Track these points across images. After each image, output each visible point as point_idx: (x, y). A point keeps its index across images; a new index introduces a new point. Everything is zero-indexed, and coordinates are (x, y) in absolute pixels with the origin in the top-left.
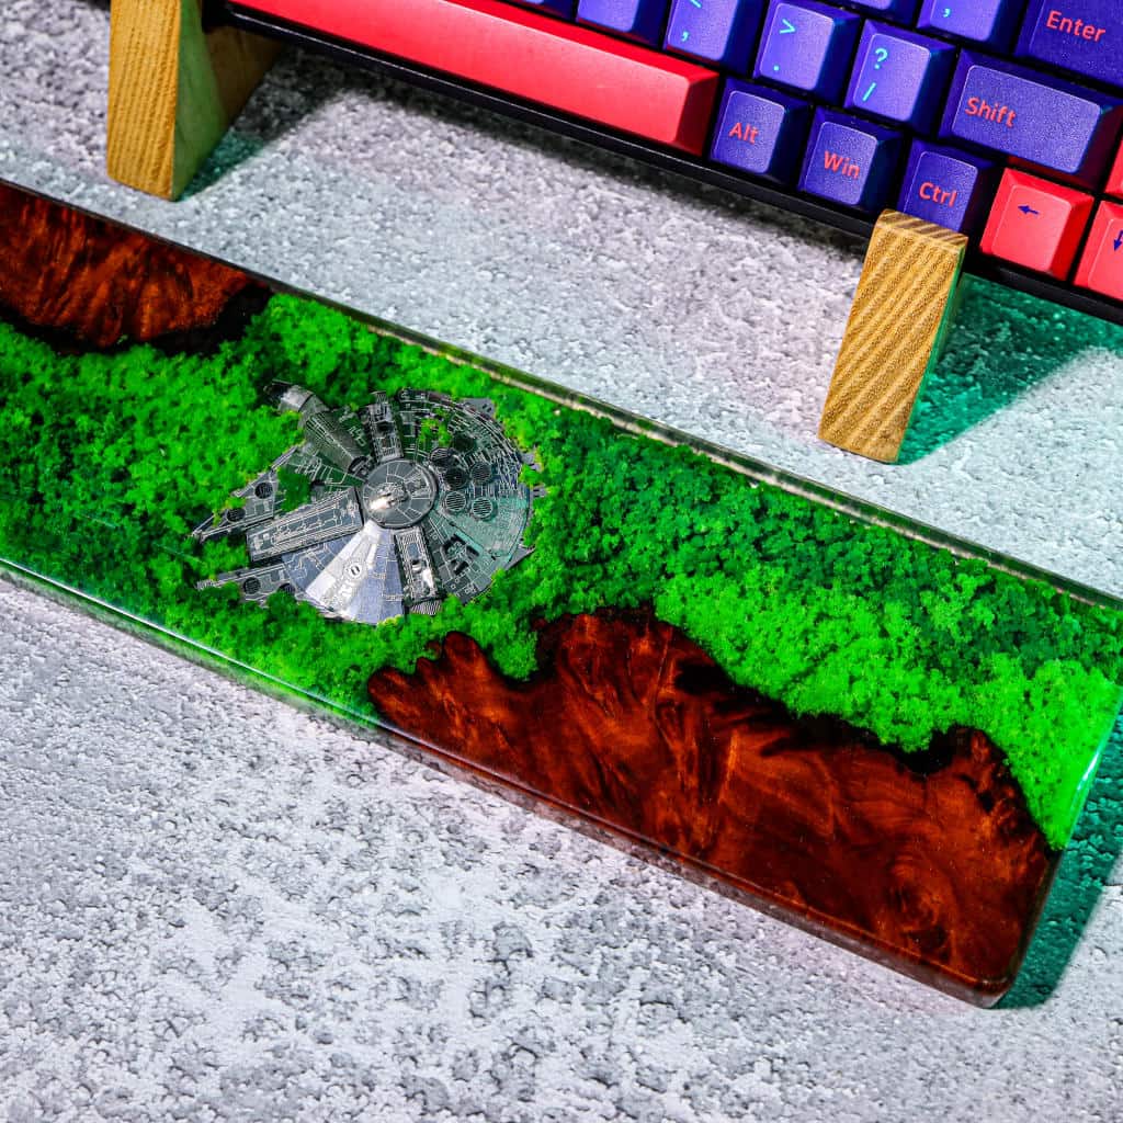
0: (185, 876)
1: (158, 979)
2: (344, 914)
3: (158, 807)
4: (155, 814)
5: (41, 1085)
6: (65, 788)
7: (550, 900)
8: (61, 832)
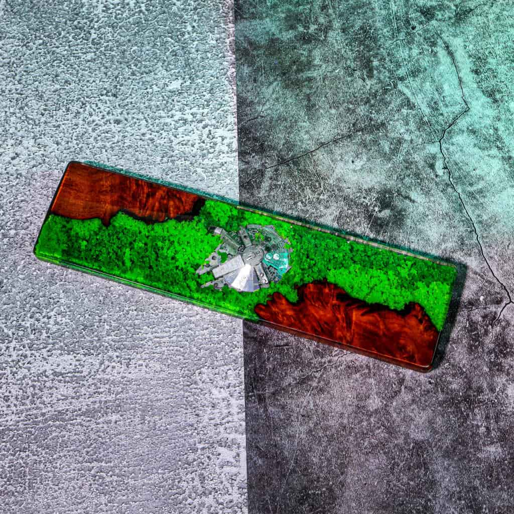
0: (213, 442)
1: (223, 470)
4: (196, 431)
5: (209, 510)
6: (169, 436)
8: (175, 448)
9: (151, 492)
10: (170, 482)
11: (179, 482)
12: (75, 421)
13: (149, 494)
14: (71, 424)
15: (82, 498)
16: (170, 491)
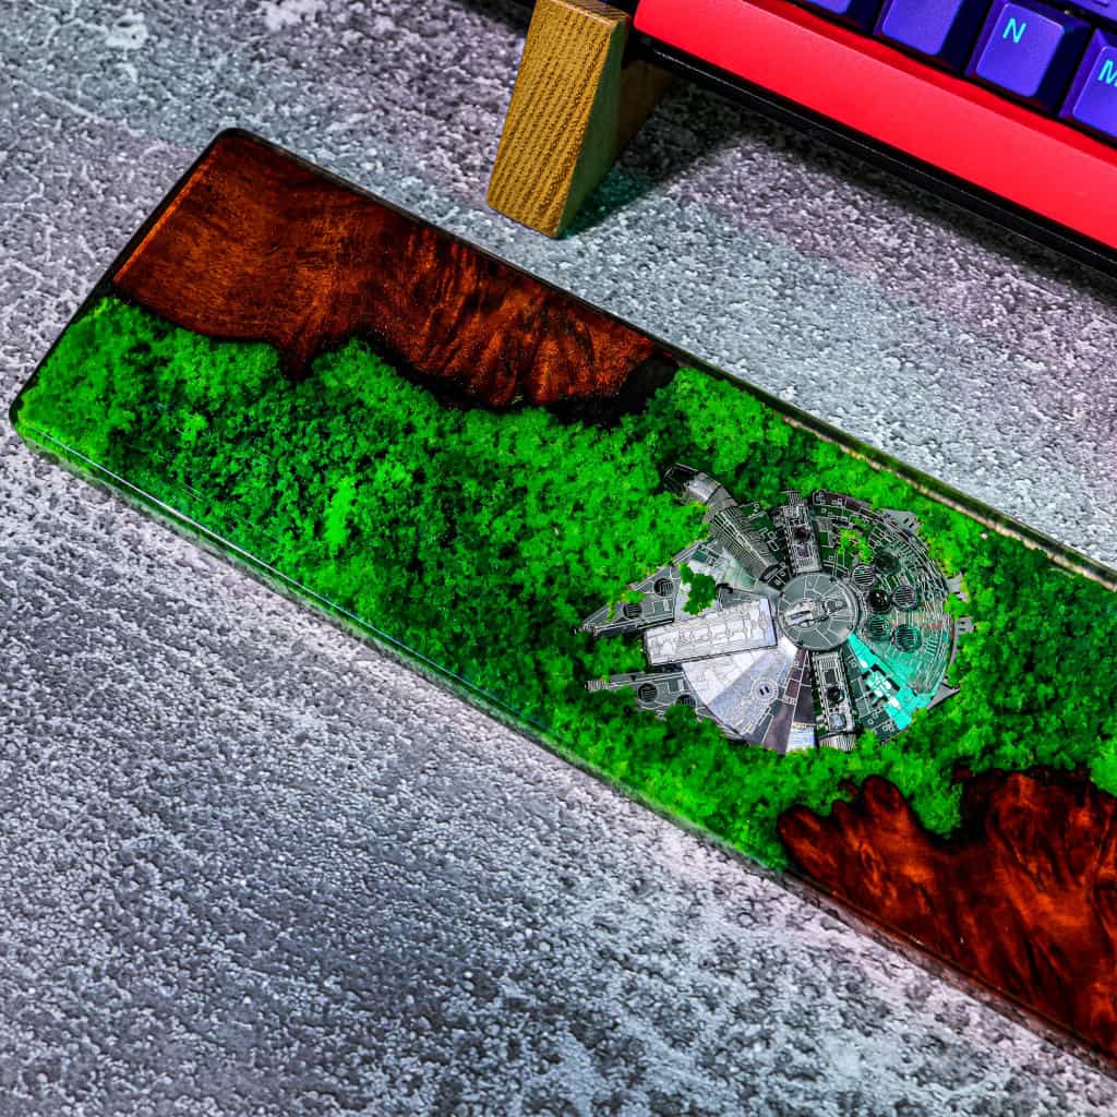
0: (561, 1006)
2: (733, 1069)
3: (533, 924)
4: (529, 932)
6: (432, 891)
7: (958, 1080)
8: (427, 940)
9: (259, 1030)
10: (339, 1040)
11: (366, 1060)
12: (186, 655)
13: (246, 1034)
14: (168, 658)
15: (43, 903)
16: (318, 1070)
